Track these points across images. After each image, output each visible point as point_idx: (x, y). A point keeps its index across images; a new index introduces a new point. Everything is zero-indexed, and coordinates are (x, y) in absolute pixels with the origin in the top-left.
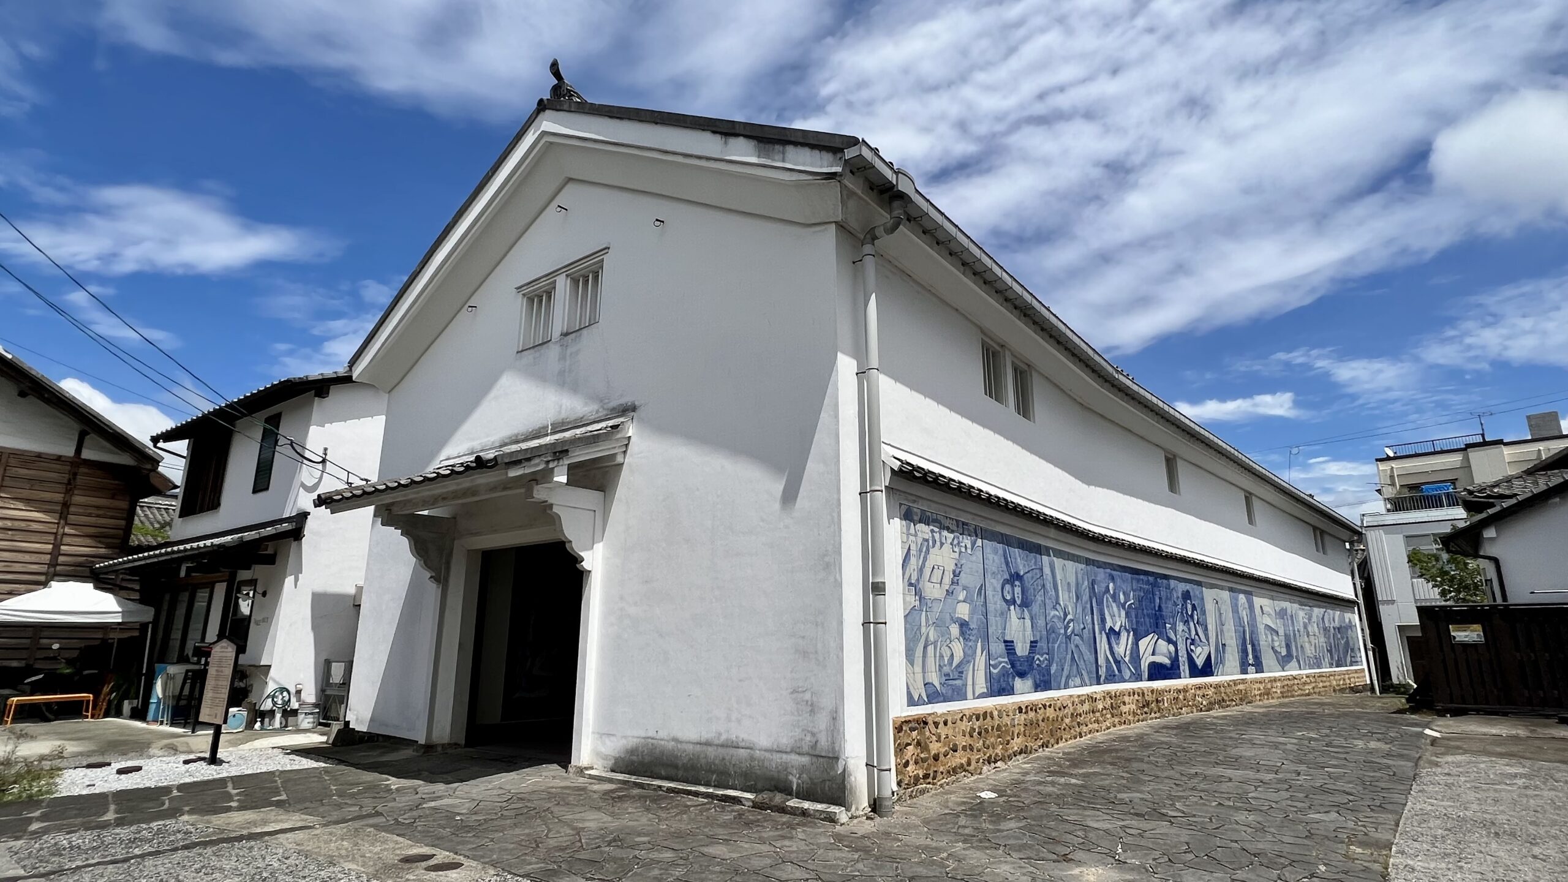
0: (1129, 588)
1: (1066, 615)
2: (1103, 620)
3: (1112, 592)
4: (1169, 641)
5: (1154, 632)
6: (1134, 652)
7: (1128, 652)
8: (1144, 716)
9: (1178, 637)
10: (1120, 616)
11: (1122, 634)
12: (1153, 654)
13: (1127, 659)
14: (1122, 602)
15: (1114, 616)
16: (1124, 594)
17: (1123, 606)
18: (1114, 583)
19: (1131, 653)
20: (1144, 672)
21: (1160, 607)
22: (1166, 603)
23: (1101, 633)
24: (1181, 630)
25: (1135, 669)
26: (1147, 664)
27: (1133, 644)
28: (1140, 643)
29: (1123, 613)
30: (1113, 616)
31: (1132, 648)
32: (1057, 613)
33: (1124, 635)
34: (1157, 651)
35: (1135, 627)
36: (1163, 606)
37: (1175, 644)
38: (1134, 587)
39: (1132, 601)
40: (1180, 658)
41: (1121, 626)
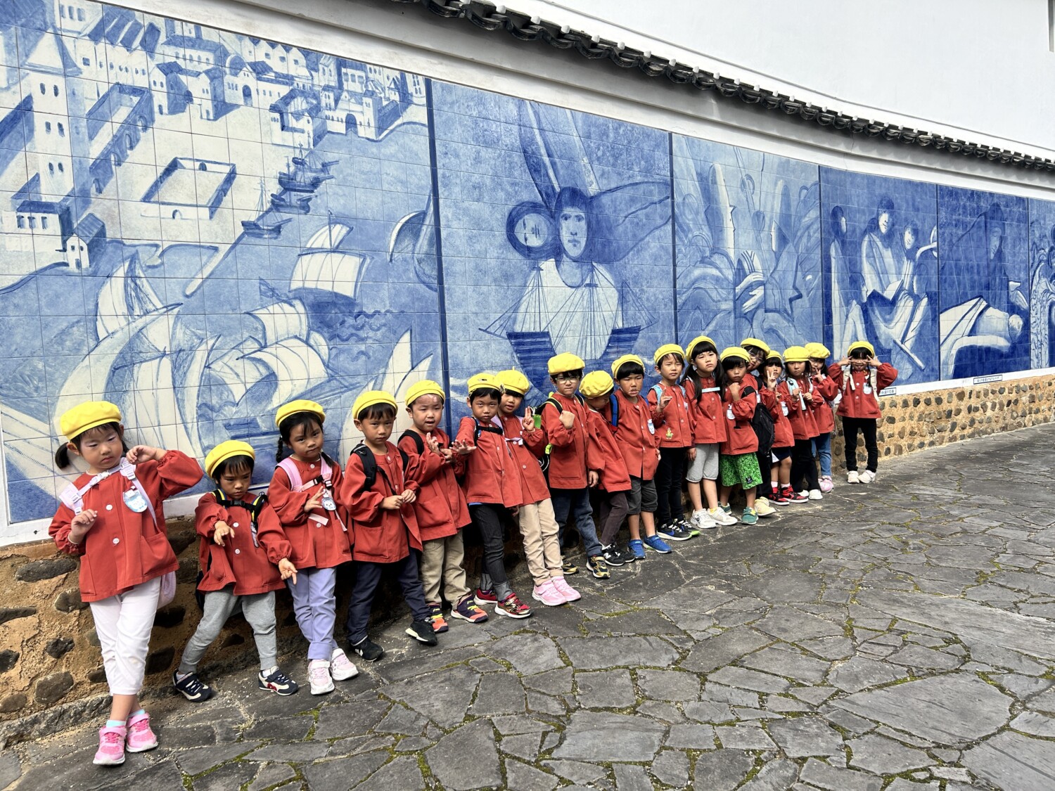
0: (929, 221)
1: (740, 273)
2: (855, 280)
3: (883, 230)
4: (1013, 309)
5: (981, 297)
6: (926, 332)
7: (911, 334)
8: (937, 435)
9: (1033, 302)
10: (899, 273)
11: (901, 304)
12: (973, 332)
13: (907, 346)
14: (908, 247)
15: (885, 272)
16: (915, 232)
17: (910, 255)
18: (891, 215)
19: (920, 335)
20: (946, 364)
21: (1000, 254)
22: (1014, 246)
23: (848, 303)
24: (1041, 291)
25: (927, 361)
26: (954, 352)
27: (925, 319)
28: (943, 317)
29: (908, 267)
30: (881, 273)
31: (922, 327)
32: (715, 272)
33: (905, 306)
34: (982, 326)
35: (934, 289)
36: (1007, 251)
37: (1026, 315)
38: (943, 219)
39: (934, 245)
40: (1032, 336)
41: (901, 289)
